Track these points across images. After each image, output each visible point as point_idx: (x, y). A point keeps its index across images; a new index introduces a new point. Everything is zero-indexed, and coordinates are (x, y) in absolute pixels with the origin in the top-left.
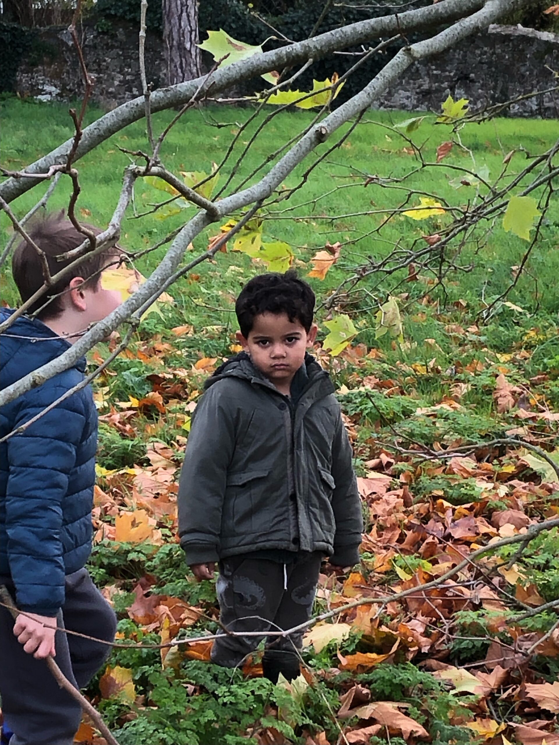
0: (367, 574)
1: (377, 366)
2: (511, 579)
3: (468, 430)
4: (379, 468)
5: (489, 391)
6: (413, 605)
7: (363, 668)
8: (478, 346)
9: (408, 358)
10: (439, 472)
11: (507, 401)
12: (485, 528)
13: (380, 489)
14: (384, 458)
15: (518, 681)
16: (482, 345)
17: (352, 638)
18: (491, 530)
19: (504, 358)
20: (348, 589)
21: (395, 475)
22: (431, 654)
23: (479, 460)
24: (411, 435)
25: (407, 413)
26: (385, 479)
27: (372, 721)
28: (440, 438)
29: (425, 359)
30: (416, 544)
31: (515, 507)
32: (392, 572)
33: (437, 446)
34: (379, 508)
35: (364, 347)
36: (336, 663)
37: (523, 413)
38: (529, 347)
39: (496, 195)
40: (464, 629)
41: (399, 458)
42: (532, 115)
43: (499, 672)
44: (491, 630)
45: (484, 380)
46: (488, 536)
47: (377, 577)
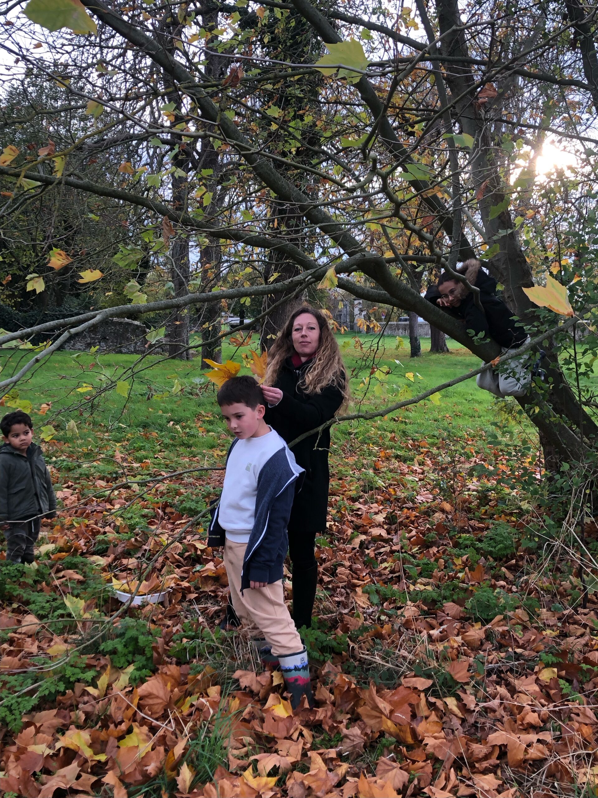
0: (62, 526)
1: (68, 449)
2: (118, 524)
3: (104, 471)
4: (68, 487)
5: (113, 456)
6: (80, 536)
7: (60, 559)
8: (108, 440)
9: (81, 446)
10: (92, 488)
11: (119, 460)
12: (109, 506)
13: (68, 495)
14: (70, 483)
15: (119, 559)
16: (110, 440)
17: (56, 548)
18: (111, 507)
19: (118, 445)
20: (55, 532)
21: (74, 490)
22: (87, 552)
23: (108, 482)
24: (81, 474)
25: (79, 466)
26: (70, 491)
27: (63, 577)
28: (92, 475)
29: (87, 446)
30: (82, 514)
31: (121, 498)
32: (72, 524)
33: (91, 478)
34: (67, 502)
35: (62, 442)
36: (50, 558)
37: (125, 464)
38: (128, 440)
39: (112, 382)
40: (100, 542)
41: (76, 483)
42: (132, 353)
43: (112, 556)
44: (110, 542)
45: (111, 453)
46: (110, 509)
47: (66, 527)
